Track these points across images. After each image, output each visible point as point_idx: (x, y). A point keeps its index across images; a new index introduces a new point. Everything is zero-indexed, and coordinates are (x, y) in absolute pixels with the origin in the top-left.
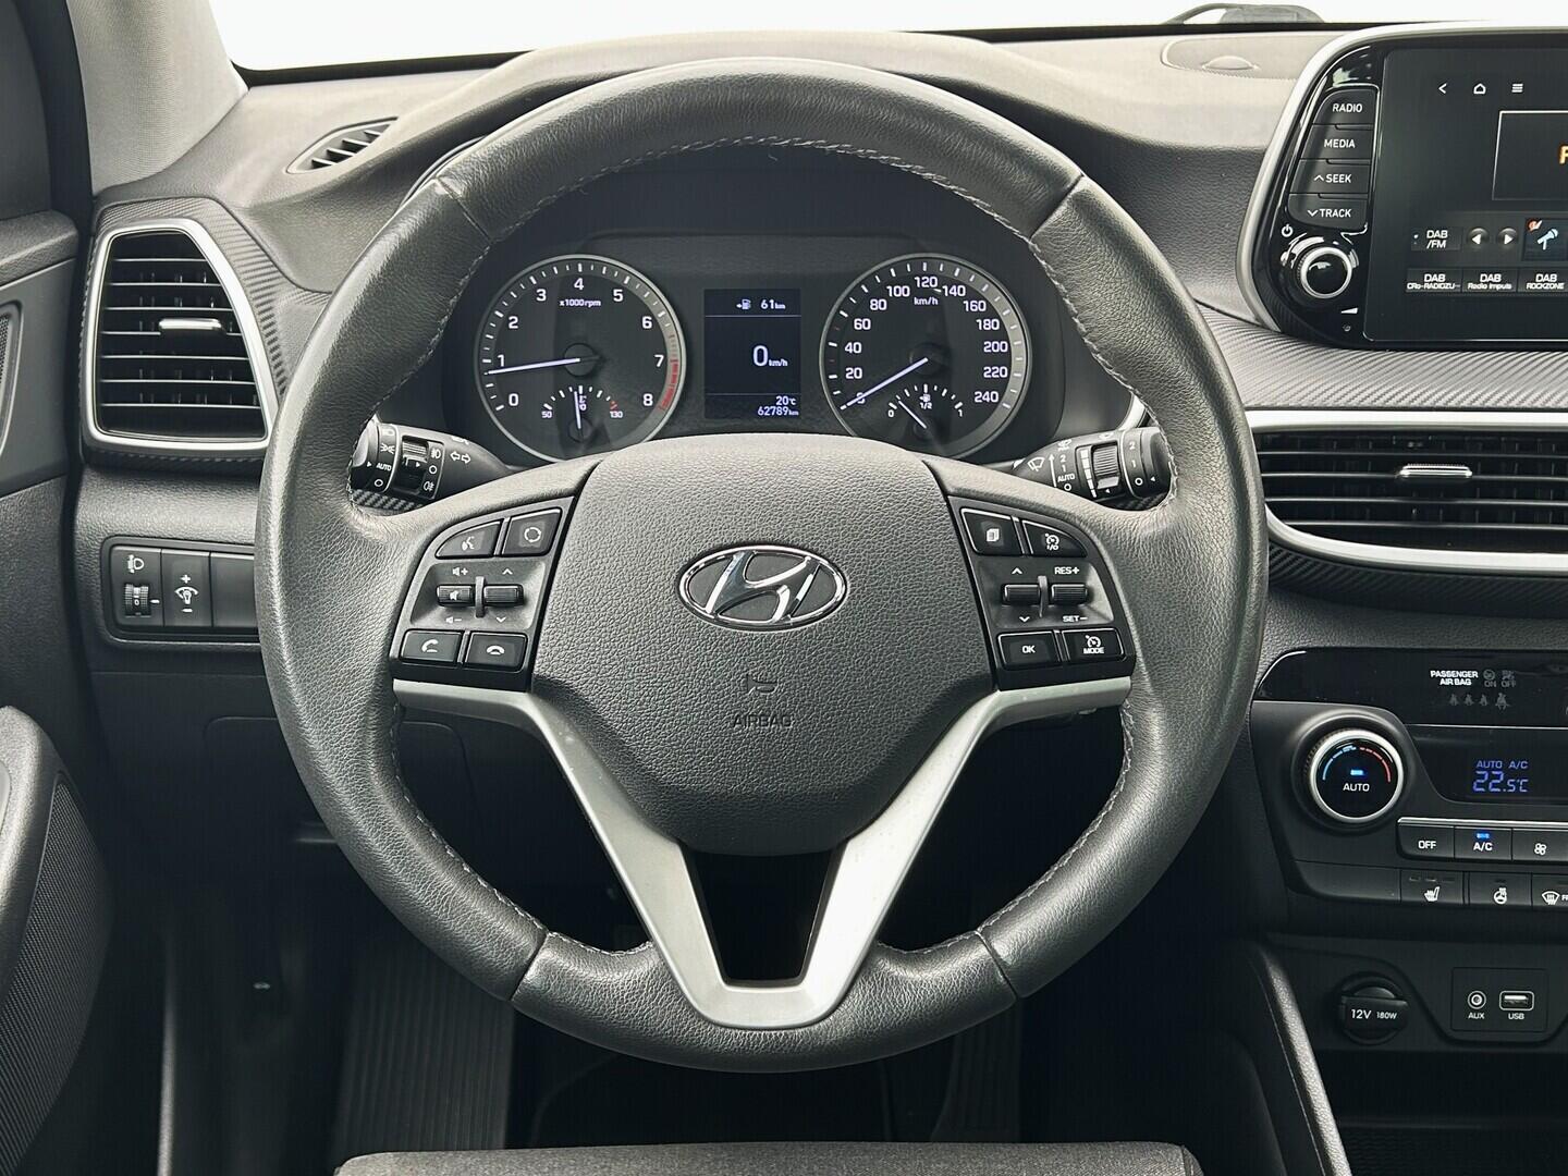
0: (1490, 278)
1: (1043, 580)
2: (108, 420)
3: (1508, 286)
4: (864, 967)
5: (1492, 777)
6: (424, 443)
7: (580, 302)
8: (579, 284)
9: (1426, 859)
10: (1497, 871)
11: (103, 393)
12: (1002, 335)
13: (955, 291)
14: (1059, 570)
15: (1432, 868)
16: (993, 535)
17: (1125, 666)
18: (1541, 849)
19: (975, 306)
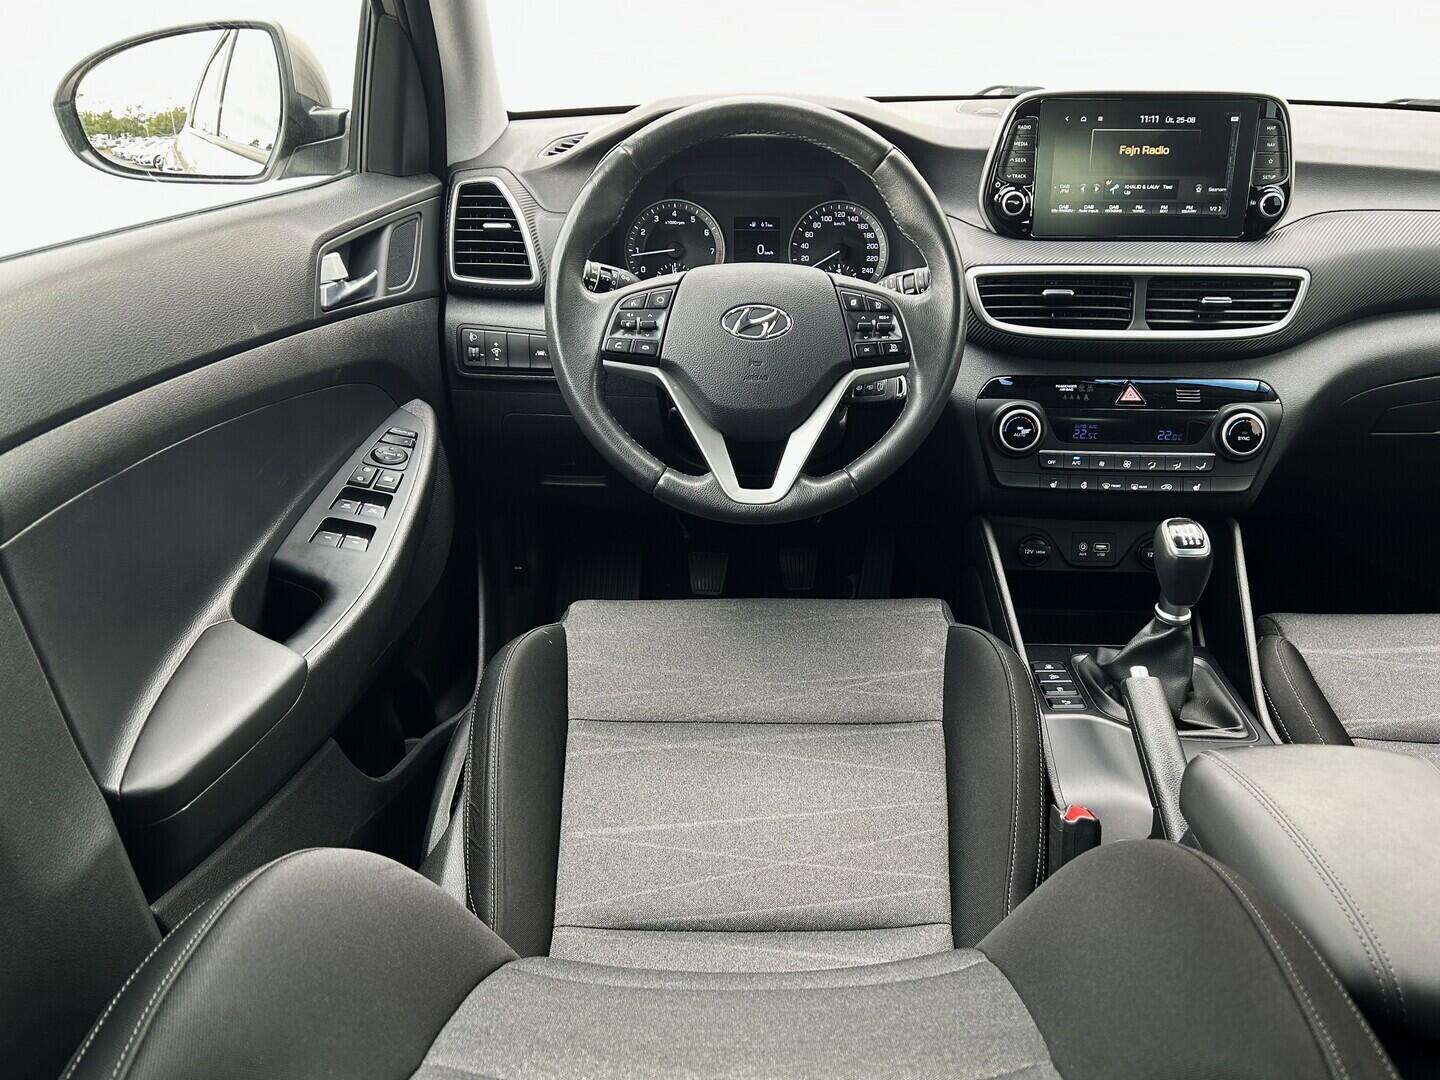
0: (1089, 207)
1: (874, 322)
2: (459, 271)
3: (1097, 211)
4: (796, 482)
5: (1082, 432)
6: (610, 271)
7: (674, 223)
8: (674, 214)
9: (1051, 468)
10: (1082, 473)
11: (457, 258)
12: (875, 240)
13: (853, 219)
14: (880, 317)
15: (1053, 473)
16: (854, 303)
17: (907, 359)
18: (1102, 464)
19: (862, 226)
